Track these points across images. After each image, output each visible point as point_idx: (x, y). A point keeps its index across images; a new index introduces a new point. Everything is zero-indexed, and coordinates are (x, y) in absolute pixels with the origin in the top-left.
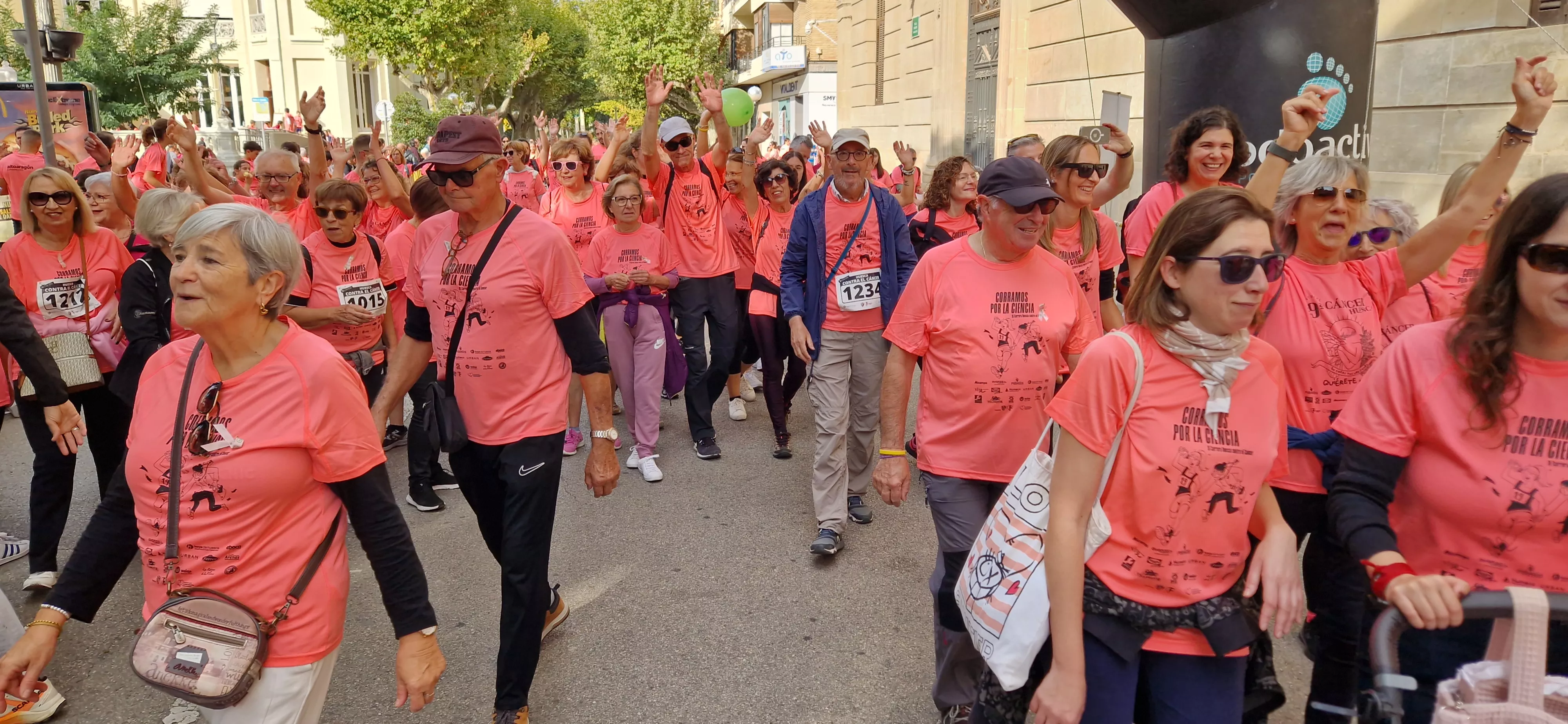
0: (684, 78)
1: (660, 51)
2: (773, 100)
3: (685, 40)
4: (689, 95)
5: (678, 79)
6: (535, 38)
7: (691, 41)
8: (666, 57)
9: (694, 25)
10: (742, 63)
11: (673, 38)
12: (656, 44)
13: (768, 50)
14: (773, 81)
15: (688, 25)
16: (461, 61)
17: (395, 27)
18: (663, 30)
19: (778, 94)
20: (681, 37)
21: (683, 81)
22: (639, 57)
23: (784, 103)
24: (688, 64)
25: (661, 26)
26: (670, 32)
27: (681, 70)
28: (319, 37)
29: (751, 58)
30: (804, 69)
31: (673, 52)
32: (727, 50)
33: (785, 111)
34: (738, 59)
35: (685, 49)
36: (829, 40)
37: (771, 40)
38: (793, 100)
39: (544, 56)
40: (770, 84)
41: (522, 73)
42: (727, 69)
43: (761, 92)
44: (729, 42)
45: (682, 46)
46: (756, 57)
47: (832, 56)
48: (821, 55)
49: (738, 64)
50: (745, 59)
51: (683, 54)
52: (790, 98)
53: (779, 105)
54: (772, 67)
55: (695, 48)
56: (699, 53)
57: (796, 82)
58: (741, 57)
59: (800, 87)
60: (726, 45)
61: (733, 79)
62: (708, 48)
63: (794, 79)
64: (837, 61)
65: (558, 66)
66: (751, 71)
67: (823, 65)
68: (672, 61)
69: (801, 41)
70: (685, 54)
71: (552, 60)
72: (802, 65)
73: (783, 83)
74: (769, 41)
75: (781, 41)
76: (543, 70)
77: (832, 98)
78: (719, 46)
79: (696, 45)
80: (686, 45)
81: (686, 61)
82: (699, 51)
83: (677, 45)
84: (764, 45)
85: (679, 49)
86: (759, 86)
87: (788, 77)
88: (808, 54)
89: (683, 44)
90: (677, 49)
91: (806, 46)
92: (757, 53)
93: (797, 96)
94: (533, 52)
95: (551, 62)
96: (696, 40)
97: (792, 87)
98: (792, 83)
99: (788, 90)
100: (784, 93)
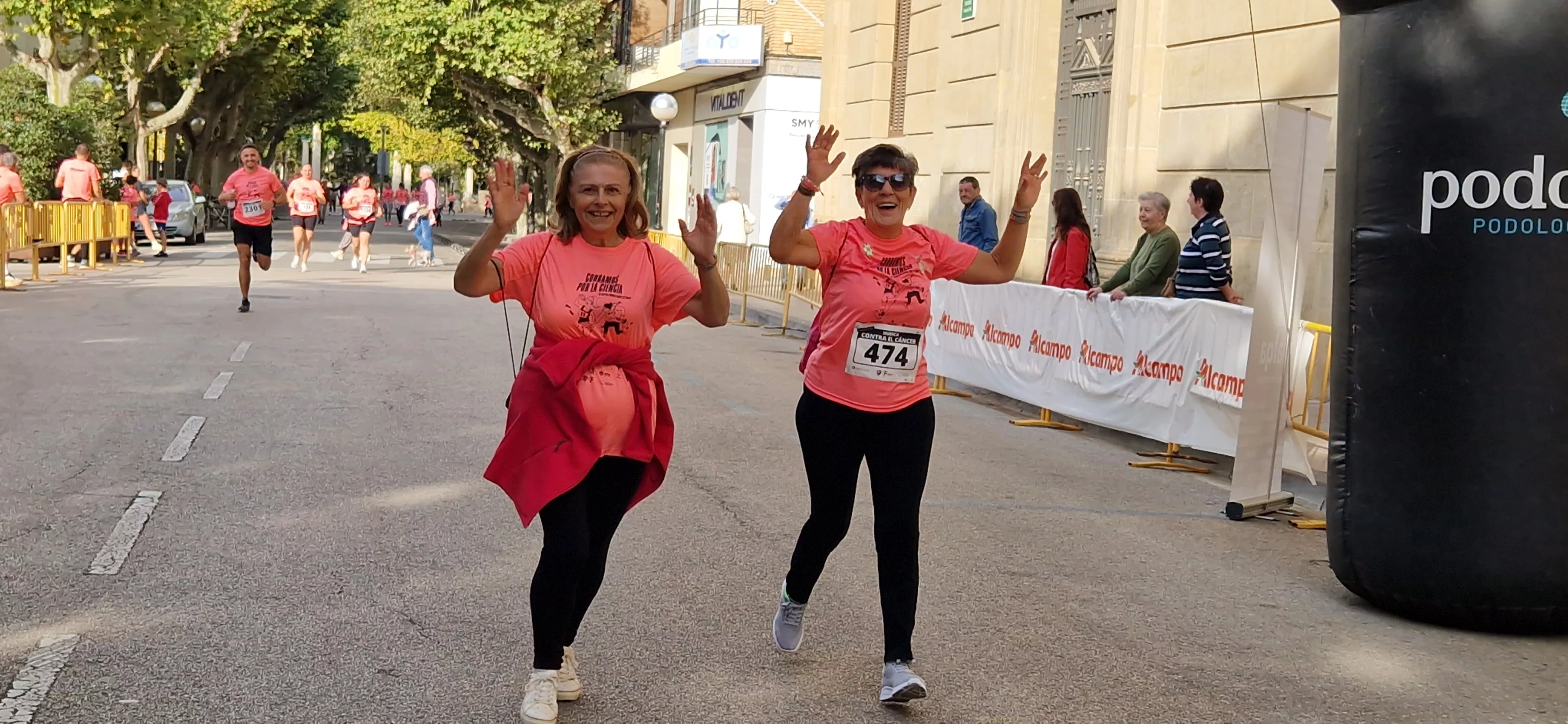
0: (532, 74)
1: (491, 21)
2: (696, 122)
4: (536, 105)
5: (520, 74)
7: (547, 7)
8: (499, 32)
10: (639, 53)
12: (482, 10)
13: (692, 31)
14: (698, 88)
16: (118, 16)
19: (705, 111)
21: (529, 79)
22: (449, 31)
23: (714, 129)
24: (541, 48)
27: (525, 59)
29: (657, 45)
30: (758, 67)
31: (513, 25)
32: (612, 27)
33: (716, 143)
34: (631, 45)
35: (536, 21)
36: (810, 18)
37: (699, 12)
38: (733, 122)
39: (267, 19)
40: (693, 91)
41: (222, 46)
42: (611, 62)
43: (676, 106)
44: (618, 13)
45: (532, 16)
46: (667, 44)
47: (811, 48)
48: (790, 46)
49: (630, 54)
50: (645, 45)
51: (532, 30)
52: (729, 119)
53: (707, 132)
54: (700, 61)
55: (556, 20)
56: (562, 31)
57: (742, 91)
58: (636, 42)
59: (748, 101)
60: (610, 21)
61: (620, 81)
62: (579, 22)
63: (738, 87)
64: (820, 58)
65: (289, 39)
66: (655, 69)
67: (794, 63)
68: (512, 42)
69: (756, 18)
70: (536, 31)
71: (279, 28)
72: (754, 61)
73: (717, 92)
74: (695, 15)
75: (717, 16)
76: (260, 45)
77: (807, 123)
78: (598, 21)
79: (558, 15)
80: (540, 13)
81: (538, 43)
82: (564, 27)
83: (522, 14)
84: (684, 22)
85: (526, 21)
86: (673, 93)
87: (726, 82)
88: (768, 42)
89: (533, 11)
90: (521, 21)
91: (763, 27)
92: (671, 35)
93: (741, 116)
94: (247, 10)
95: (277, 31)
96: (557, 7)
97: (732, 99)
98: (734, 93)
99: (725, 105)
100: (718, 109)
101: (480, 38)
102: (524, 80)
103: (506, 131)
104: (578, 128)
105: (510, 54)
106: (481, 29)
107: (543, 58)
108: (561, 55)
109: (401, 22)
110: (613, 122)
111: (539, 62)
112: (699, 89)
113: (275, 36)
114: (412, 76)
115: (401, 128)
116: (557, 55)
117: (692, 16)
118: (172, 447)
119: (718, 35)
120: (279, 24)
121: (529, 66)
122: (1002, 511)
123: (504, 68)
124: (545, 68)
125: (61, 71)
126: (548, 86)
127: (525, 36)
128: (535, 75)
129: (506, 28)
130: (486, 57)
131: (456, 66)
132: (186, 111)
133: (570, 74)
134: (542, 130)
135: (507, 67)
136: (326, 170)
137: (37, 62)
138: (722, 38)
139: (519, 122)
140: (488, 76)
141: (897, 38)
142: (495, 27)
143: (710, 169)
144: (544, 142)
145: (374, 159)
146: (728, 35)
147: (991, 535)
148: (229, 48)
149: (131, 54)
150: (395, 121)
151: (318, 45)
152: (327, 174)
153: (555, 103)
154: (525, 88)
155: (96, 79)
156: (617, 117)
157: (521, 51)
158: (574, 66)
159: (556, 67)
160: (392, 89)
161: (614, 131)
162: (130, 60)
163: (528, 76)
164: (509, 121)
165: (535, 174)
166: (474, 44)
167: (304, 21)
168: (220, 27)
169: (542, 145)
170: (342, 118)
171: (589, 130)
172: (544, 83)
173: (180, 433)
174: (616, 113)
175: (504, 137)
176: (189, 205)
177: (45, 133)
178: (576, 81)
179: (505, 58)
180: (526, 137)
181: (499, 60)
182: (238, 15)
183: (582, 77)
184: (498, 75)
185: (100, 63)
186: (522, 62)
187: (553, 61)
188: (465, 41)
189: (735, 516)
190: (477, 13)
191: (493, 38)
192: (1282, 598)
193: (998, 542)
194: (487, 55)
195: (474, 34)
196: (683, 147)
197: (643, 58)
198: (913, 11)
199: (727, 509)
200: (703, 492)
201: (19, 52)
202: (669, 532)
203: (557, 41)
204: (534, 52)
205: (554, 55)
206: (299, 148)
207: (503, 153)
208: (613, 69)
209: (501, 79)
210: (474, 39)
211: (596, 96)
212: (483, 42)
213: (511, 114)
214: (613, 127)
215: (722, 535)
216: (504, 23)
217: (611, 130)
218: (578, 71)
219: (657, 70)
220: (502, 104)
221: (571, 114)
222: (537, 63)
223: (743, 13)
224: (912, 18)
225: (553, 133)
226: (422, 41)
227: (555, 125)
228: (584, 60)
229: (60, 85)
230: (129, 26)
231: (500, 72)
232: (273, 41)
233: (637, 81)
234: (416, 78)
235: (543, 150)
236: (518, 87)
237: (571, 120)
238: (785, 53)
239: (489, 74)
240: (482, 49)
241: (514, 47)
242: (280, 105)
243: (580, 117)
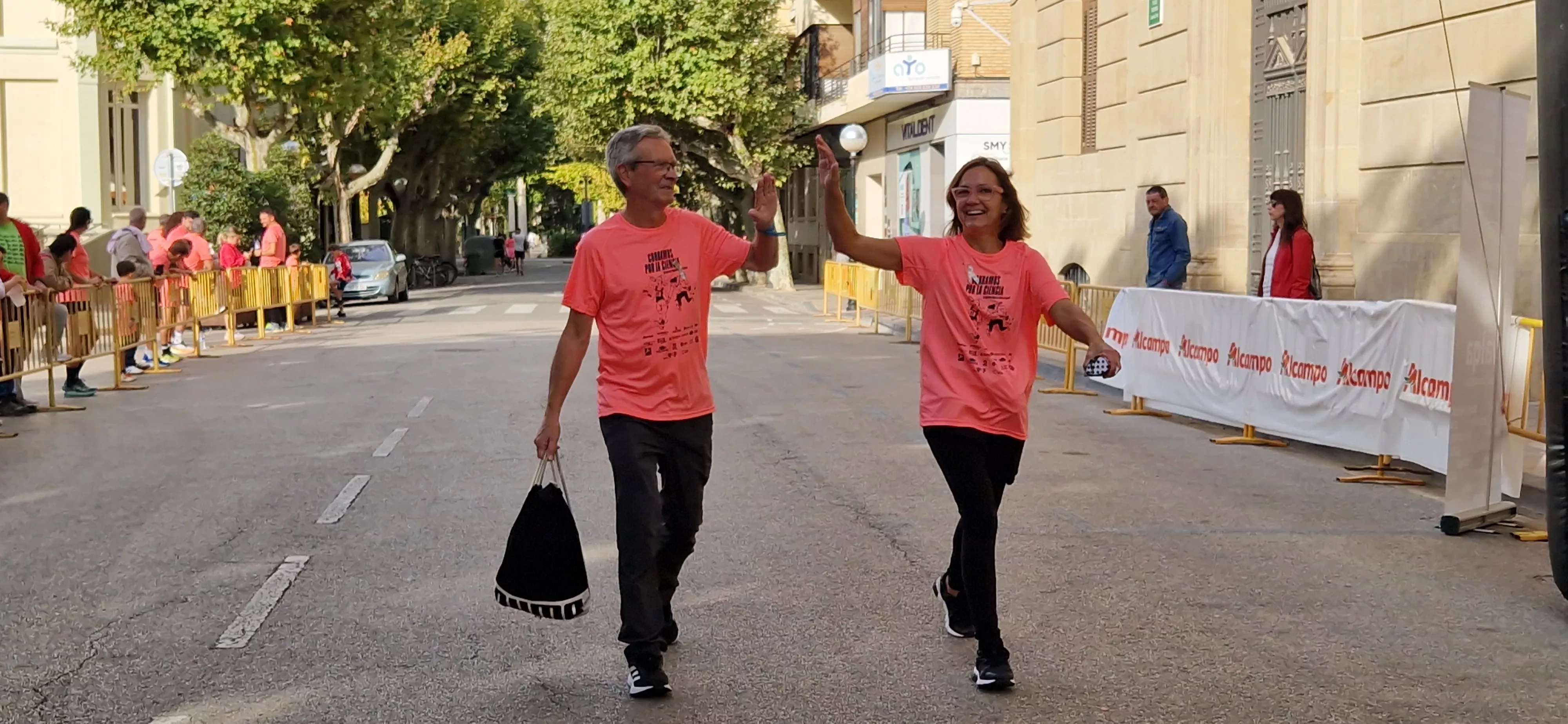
0: (721, 113)
1: (678, 63)
2: (887, 152)
3: (722, 44)
4: (727, 144)
5: (709, 114)
6: (443, 39)
7: (733, 44)
8: (687, 74)
9: (739, 17)
10: (828, 85)
11: (702, 39)
12: (669, 51)
13: (879, 59)
14: (888, 117)
15: (728, 15)
17: (196, 21)
18: (680, 24)
19: (897, 140)
20: (717, 37)
21: (718, 119)
22: (635, 76)
23: (907, 158)
24: (729, 86)
25: (678, 17)
26: (696, 27)
27: (714, 99)
28: (52, 37)
29: (845, 76)
30: (947, 92)
31: (700, 65)
32: (800, 62)
33: (909, 171)
34: (820, 79)
35: (723, 59)
36: (998, 39)
37: (884, 41)
38: (926, 150)
39: (459, 76)
40: (883, 121)
41: (417, 105)
42: (801, 97)
43: (865, 137)
44: (805, 47)
45: (718, 55)
46: (855, 73)
47: (1001, 69)
48: (979, 68)
49: (819, 88)
50: (833, 78)
51: (718, 69)
52: (921, 146)
53: (899, 160)
54: (887, 89)
55: (742, 57)
56: (749, 68)
57: (932, 117)
58: (825, 75)
59: (938, 127)
60: (798, 55)
61: (811, 116)
62: (766, 59)
63: (928, 113)
64: (1008, 78)
65: (483, 94)
66: (845, 100)
67: (983, 85)
68: (698, 82)
69: (942, 42)
70: (722, 69)
71: (474, 83)
72: (942, 86)
73: (907, 120)
74: (881, 43)
75: (903, 43)
76: (455, 101)
77: (1000, 145)
78: (785, 56)
79: (743, 53)
80: (726, 52)
81: (725, 82)
82: (750, 64)
83: (708, 53)
84: (871, 51)
85: (713, 60)
86: (863, 125)
87: (917, 108)
88: (956, 66)
89: (720, 50)
90: (708, 60)
91: (950, 51)
92: (858, 66)
93: (933, 142)
94: (440, 68)
95: (471, 87)
96: (744, 43)
97: (923, 126)
98: (925, 120)
99: (916, 132)
100: (909, 137)
101: (667, 80)
102: (713, 120)
103: (702, 173)
104: (770, 165)
105: (698, 95)
106: (668, 71)
107: (731, 96)
108: (749, 93)
109: (588, 70)
110: (804, 157)
111: (728, 101)
112: (891, 117)
113: (469, 92)
114: (604, 123)
115: (604, 177)
116: (745, 92)
117: (879, 44)
118: (330, 508)
119: (905, 62)
120: (472, 80)
121: (718, 106)
122: (1196, 537)
123: (692, 109)
124: (734, 107)
125: (258, 138)
126: (739, 124)
127: (712, 75)
128: (724, 115)
129: (694, 69)
130: (674, 100)
131: (645, 111)
132: (386, 172)
133: (761, 112)
134: (735, 170)
135: (695, 108)
136: (534, 224)
137: (235, 131)
138: (909, 65)
139: (712, 162)
140: (678, 118)
141: (1085, 52)
142: (681, 69)
143: (905, 199)
144: (737, 181)
145: (579, 209)
146: (915, 61)
147: (1182, 564)
148: (423, 108)
149: (328, 118)
150: (597, 171)
151: (514, 97)
152: (535, 227)
153: (747, 142)
154: (715, 128)
155: (293, 144)
156: (809, 151)
157: (708, 91)
158: (763, 103)
159: (745, 105)
160: (586, 137)
161: (808, 166)
162: (328, 124)
163: (717, 116)
164: (702, 162)
165: (734, 215)
166: (662, 87)
167: (497, 75)
168: (413, 85)
169: (736, 184)
170: (543, 170)
171: (782, 167)
172: (733, 122)
173: (341, 493)
174: (808, 148)
175: (699, 179)
176: (389, 264)
177: (240, 200)
178: (766, 119)
179: (694, 99)
180: (719, 178)
181: (686, 101)
182: (431, 73)
183: (772, 114)
184: (688, 117)
185: (296, 129)
186: (710, 102)
187: (741, 100)
188: (653, 85)
189: (905, 556)
190: (664, 54)
191: (681, 80)
192: (1503, 620)
193: (1189, 571)
194: (676, 96)
195: (662, 77)
196: (877, 178)
197: (832, 91)
198: (1099, 22)
199: (898, 548)
200: (874, 531)
201: (218, 123)
202: (833, 576)
203: (743, 79)
204: (722, 91)
205: (742, 92)
206: (505, 203)
207: (702, 195)
208: (803, 103)
209: (691, 120)
210: (662, 81)
211: (788, 132)
212: (670, 84)
213: (704, 155)
214: (806, 163)
215: (890, 577)
216: (691, 64)
217: (804, 166)
218: (768, 107)
219: (847, 101)
220: (693, 146)
221: (763, 152)
222: (725, 103)
223: (929, 37)
224: (1100, 30)
225: (746, 172)
226: (611, 87)
227: (747, 164)
228: (772, 96)
229: (258, 153)
230: (323, 91)
231: (688, 114)
232: (467, 97)
233: (827, 114)
234: (608, 125)
235: (738, 190)
236: (708, 128)
237: (763, 157)
238: (974, 76)
239: (678, 116)
240: (670, 92)
241: (702, 87)
242: (481, 160)
243: (772, 154)
